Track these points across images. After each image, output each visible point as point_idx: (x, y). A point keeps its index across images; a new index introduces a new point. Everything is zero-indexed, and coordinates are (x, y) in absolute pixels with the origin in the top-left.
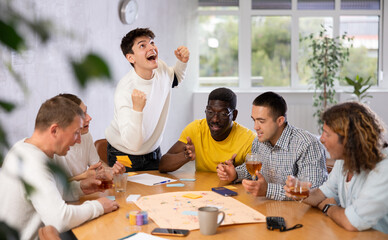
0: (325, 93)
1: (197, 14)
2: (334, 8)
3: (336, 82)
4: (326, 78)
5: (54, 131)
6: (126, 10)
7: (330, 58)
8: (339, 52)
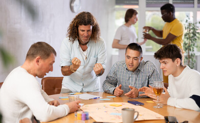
0: (189, 55)
1: (115, 10)
2: (194, 7)
3: (195, 49)
4: (189, 46)
5: (38, 61)
6: (74, 5)
7: (192, 35)
8: (197, 31)
